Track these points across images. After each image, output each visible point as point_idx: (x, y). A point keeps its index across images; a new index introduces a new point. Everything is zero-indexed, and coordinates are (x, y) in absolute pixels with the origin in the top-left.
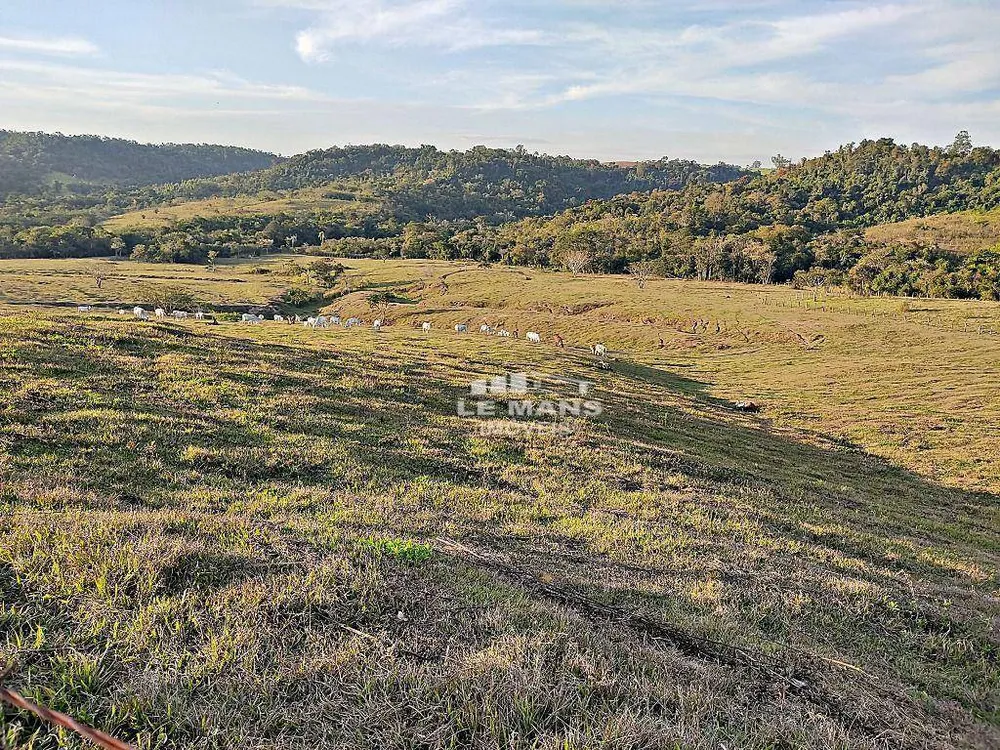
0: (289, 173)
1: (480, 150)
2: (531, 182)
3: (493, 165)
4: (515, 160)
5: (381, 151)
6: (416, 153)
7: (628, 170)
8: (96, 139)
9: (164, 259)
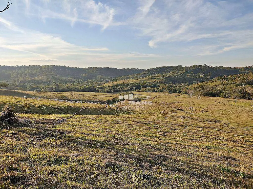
0: (146, 73)
1: (194, 66)
2: (207, 73)
3: (196, 69)
4: (203, 68)
5: (169, 67)
6: (177, 67)
7: (240, 69)
8: (109, 68)
9: (105, 92)
